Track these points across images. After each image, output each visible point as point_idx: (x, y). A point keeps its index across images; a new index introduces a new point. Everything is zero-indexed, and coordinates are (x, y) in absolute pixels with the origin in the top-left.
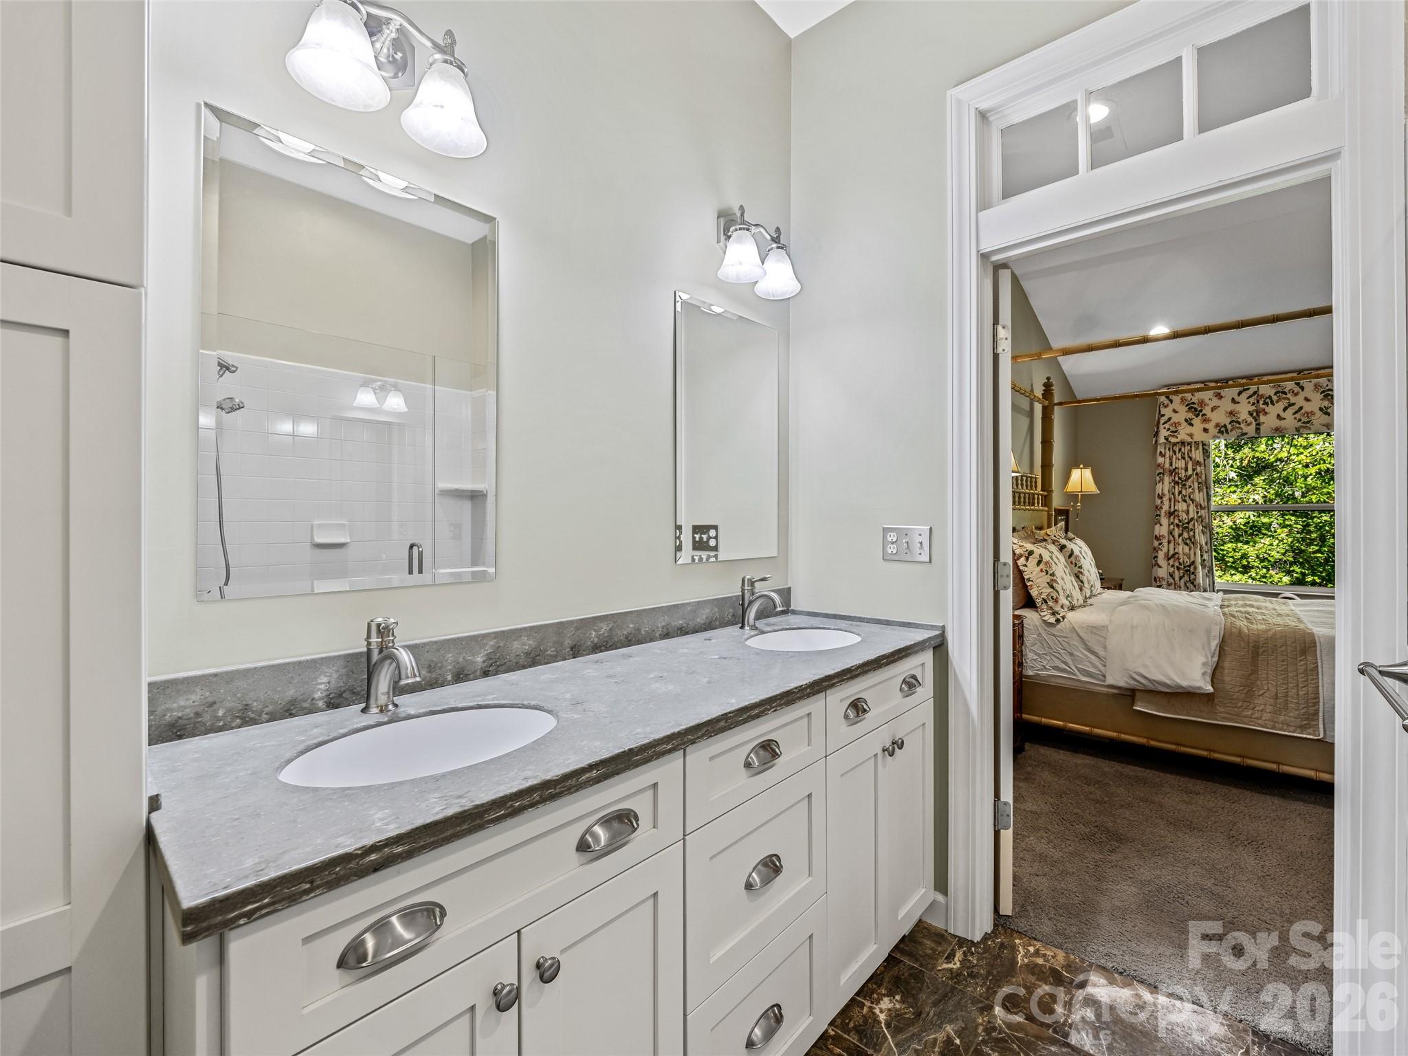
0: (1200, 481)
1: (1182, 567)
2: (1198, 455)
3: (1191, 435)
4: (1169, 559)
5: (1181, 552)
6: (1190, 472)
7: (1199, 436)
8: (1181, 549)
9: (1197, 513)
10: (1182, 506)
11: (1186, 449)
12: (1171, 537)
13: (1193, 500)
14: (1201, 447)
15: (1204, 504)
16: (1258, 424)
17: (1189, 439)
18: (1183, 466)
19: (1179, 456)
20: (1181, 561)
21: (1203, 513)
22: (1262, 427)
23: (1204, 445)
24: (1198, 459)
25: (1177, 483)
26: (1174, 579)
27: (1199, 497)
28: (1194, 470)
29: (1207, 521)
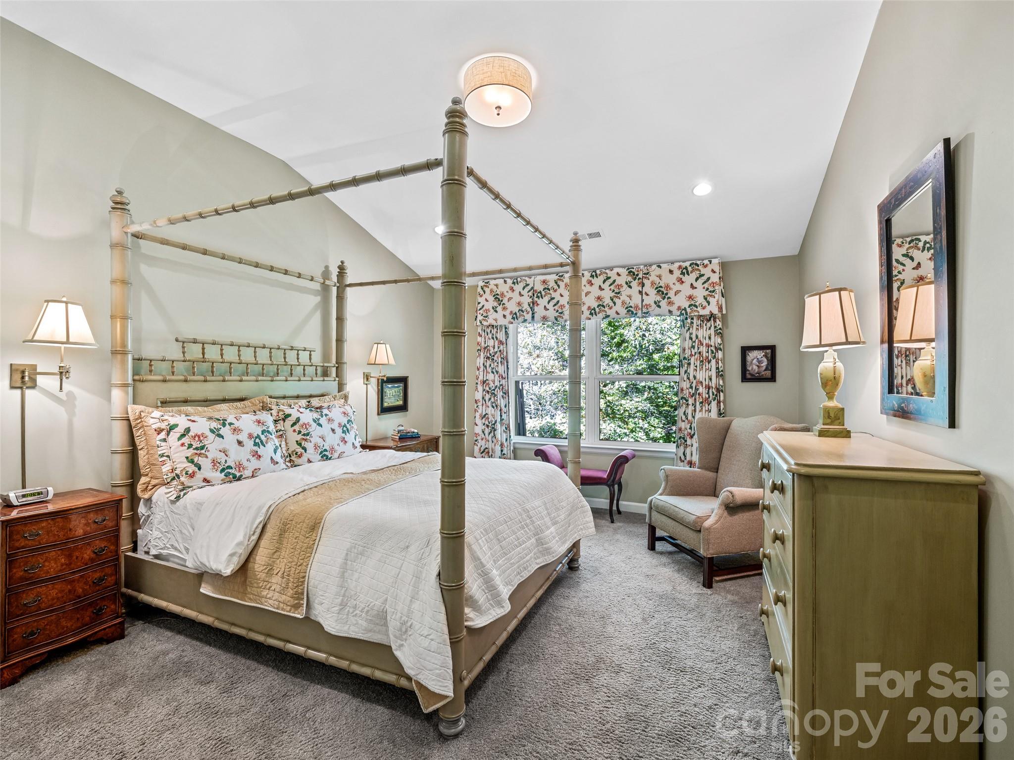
0: (502, 356)
1: (490, 425)
2: (501, 336)
3: (496, 320)
4: (482, 418)
5: (489, 413)
6: (496, 349)
7: (502, 322)
8: (490, 411)
9: (500, 381)
10: (491, 377)
11: (494, 331)
12: (484, 402)
13: (497, 372)
14: (504, 329)
15: (505, 375)
16: (533, 314)
17: (494, 323)
18: (493, 344)
19: (490, 336)
20: (490, 420)
21: (503, 382)
22: (535, 315)
23: (506, 328)
24: (501, 339)
25: (488, 358)
26: (485, 435)
27: (501, 369)
28: (499, 348)
29: (507, 388)
